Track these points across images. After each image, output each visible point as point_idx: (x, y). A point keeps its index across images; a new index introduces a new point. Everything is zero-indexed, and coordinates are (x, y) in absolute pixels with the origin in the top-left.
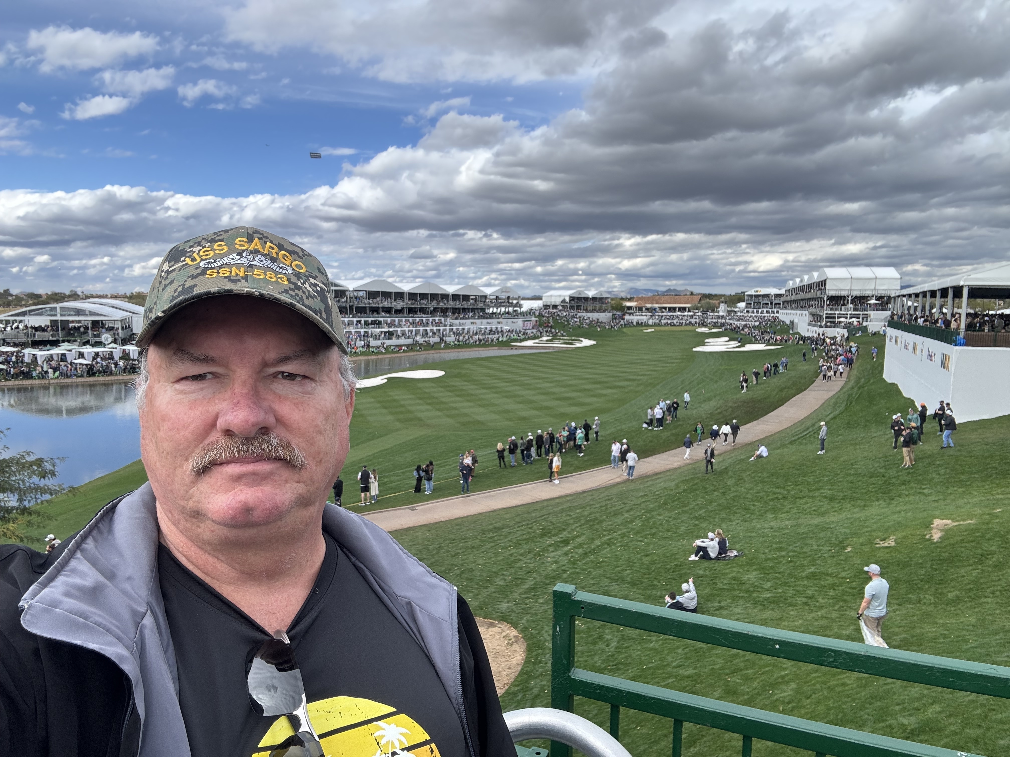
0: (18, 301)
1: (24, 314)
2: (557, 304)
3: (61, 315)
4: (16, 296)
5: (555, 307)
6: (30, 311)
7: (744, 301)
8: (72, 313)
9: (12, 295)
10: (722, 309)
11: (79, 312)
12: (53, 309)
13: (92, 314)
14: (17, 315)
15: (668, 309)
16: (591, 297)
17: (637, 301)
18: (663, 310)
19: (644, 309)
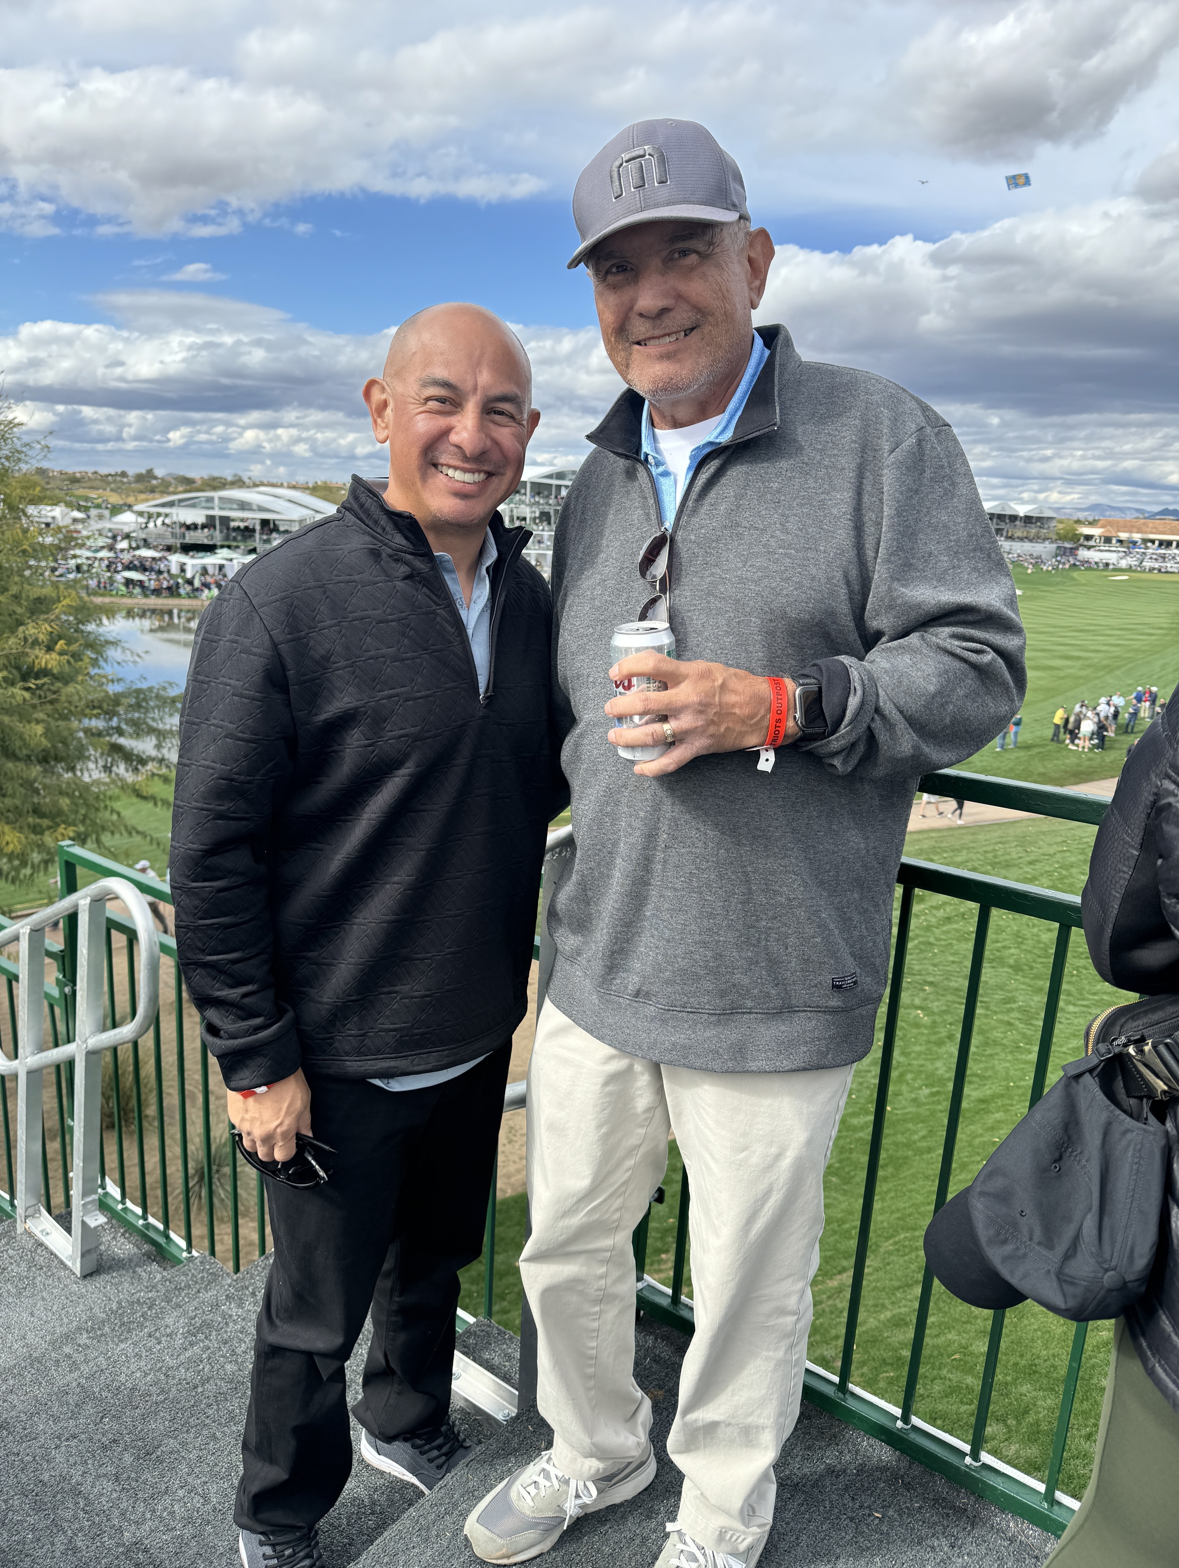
0: (164, 487)
1: (171, 504)
3: (221, 509)
4: (162, 479)
6: (180, 501)
8: (235, 506)
9: (156, 478)
11: (244, 506)
12: (210, 500)
13: (261, 509)
14: (163, 505)
15: (1157, 543)
16: (1022, 514)
17: (1101, 527)
18: (1149, 544)
19: (1114, 541)
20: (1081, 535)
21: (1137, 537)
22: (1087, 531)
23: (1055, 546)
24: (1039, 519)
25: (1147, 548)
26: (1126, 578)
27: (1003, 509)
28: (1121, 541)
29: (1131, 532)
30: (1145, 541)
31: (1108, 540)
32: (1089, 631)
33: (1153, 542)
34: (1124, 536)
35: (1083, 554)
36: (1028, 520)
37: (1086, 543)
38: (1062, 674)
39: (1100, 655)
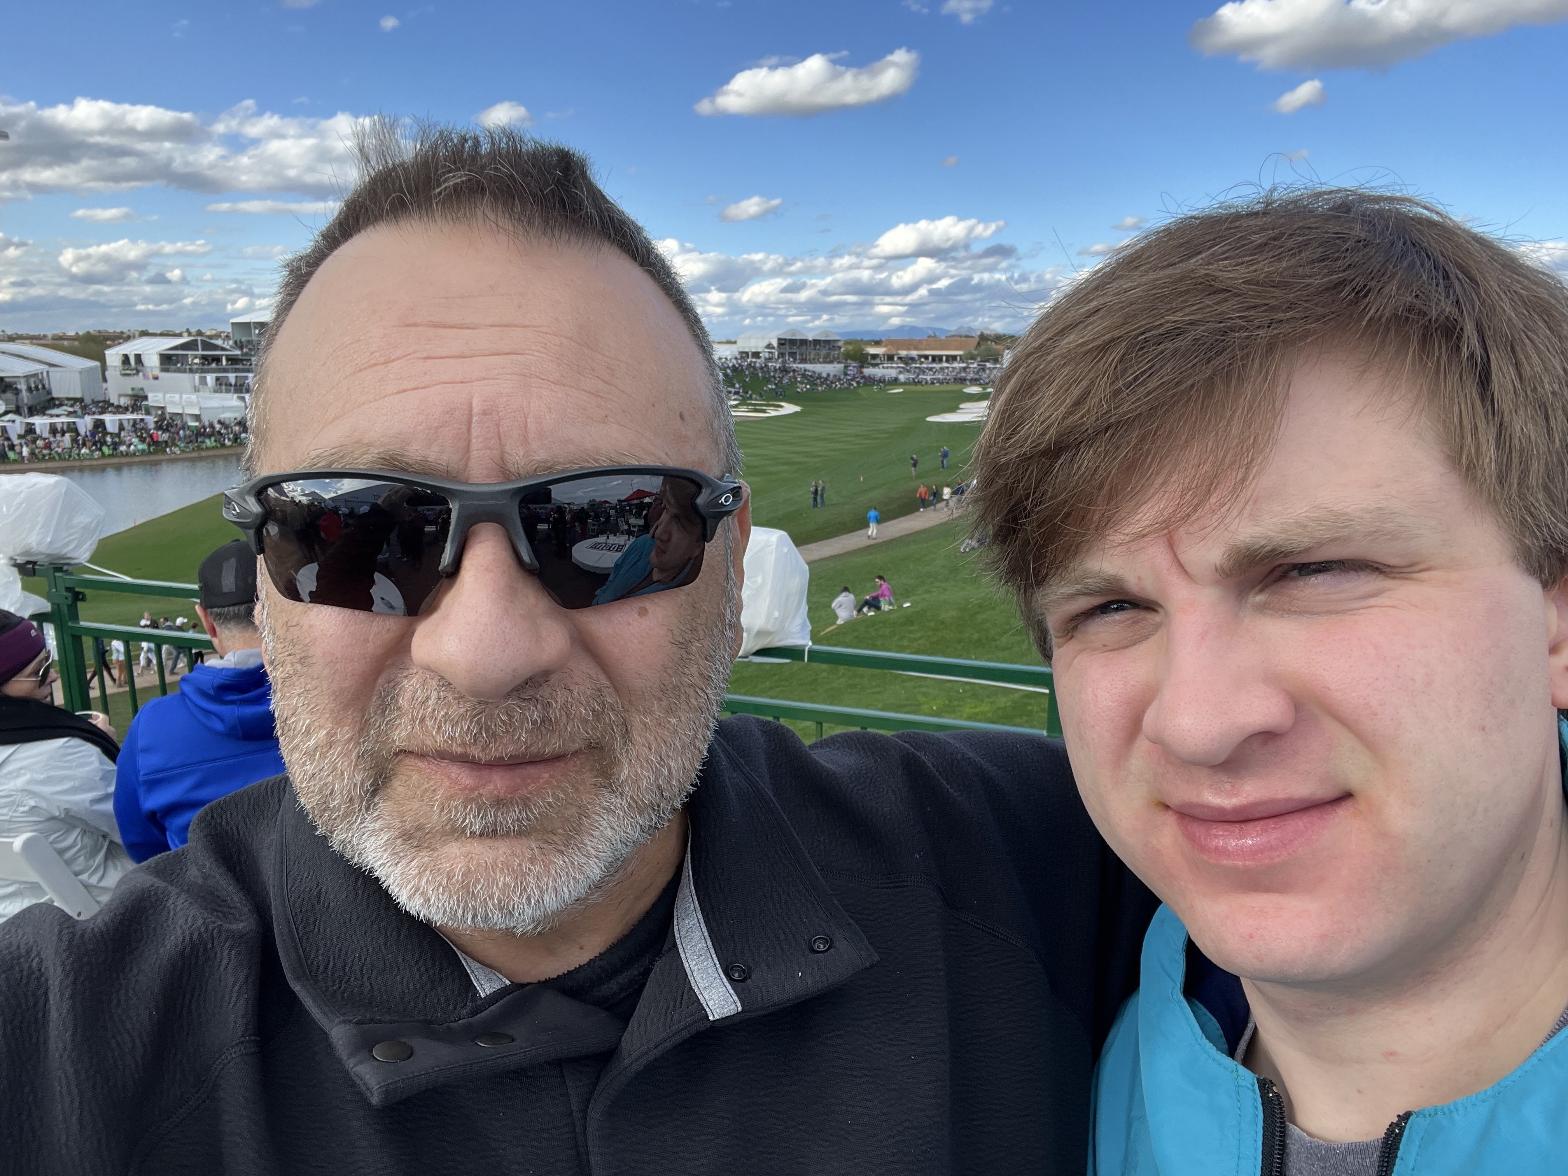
2: (760, 350)
5: (756, 355)
15: (930, 358)
16: (810, 339)
17: (885, 346)
18: (923, 360)
19: (896, 359)
20: (868, 354)
21: (914, 353)
22: (872, 350)
23: (842, 365)
24: (828, 342)
25: (922, 363)
26: (901, 390)
27: (794, 335)
28: (900, 358)
29: (909, 349)
30: (920, 356)
31: (890, 358)
33: (926, 357)
34: (903, 353)
35: (868, 371)
36: (816, 342)
37: (873, 362)
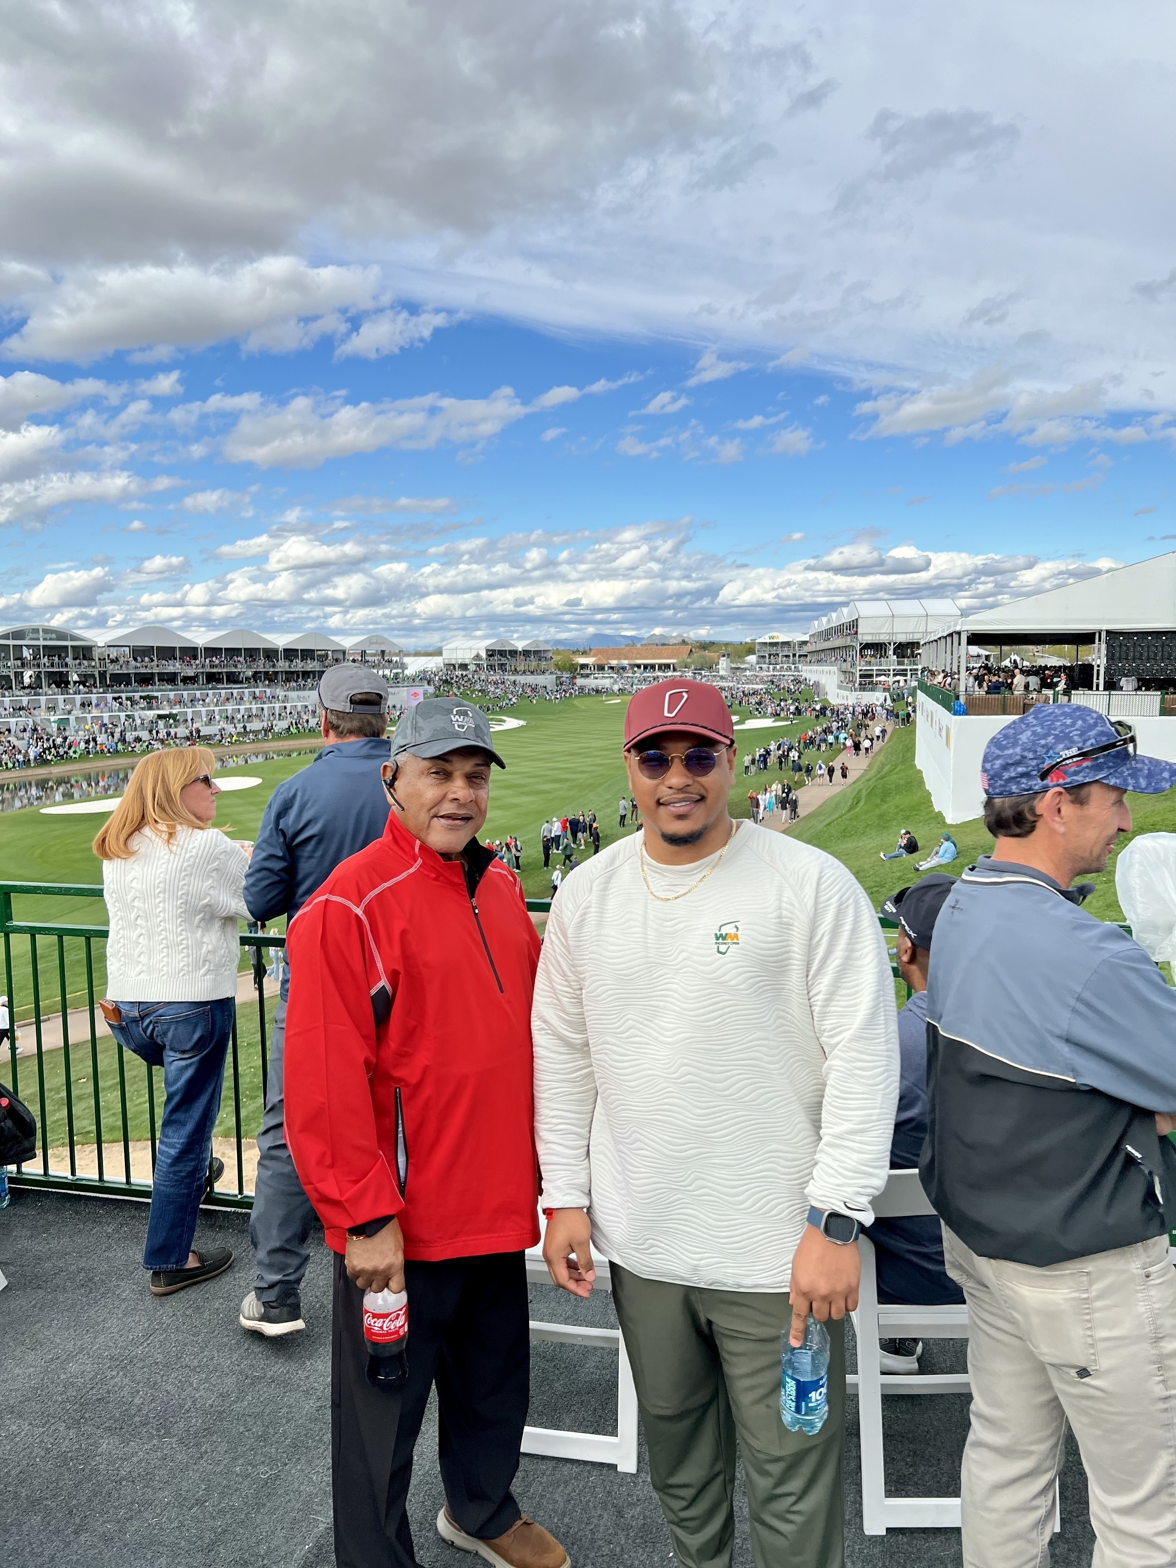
2: (467, 661)
5: (464, 667)
7: (754, 653)
10: (723, 665)
15: (642, 667)
16: (520, 649)
17: (593, 656)
19: (606, 668)
21: (625, 662)
22: (582, 660)
23: (555, 676)
24: (537, 652)
25: (635, 672)
26: (617, 701)
27: (503, 645)
29: (620, 659)
30: (632, 666)
31: (601, 668)
32: (580, 754)
34: (614, 663)
36: (526, 653)
37: (582, 672)
38: (551, 796)
39: (585, 776)
